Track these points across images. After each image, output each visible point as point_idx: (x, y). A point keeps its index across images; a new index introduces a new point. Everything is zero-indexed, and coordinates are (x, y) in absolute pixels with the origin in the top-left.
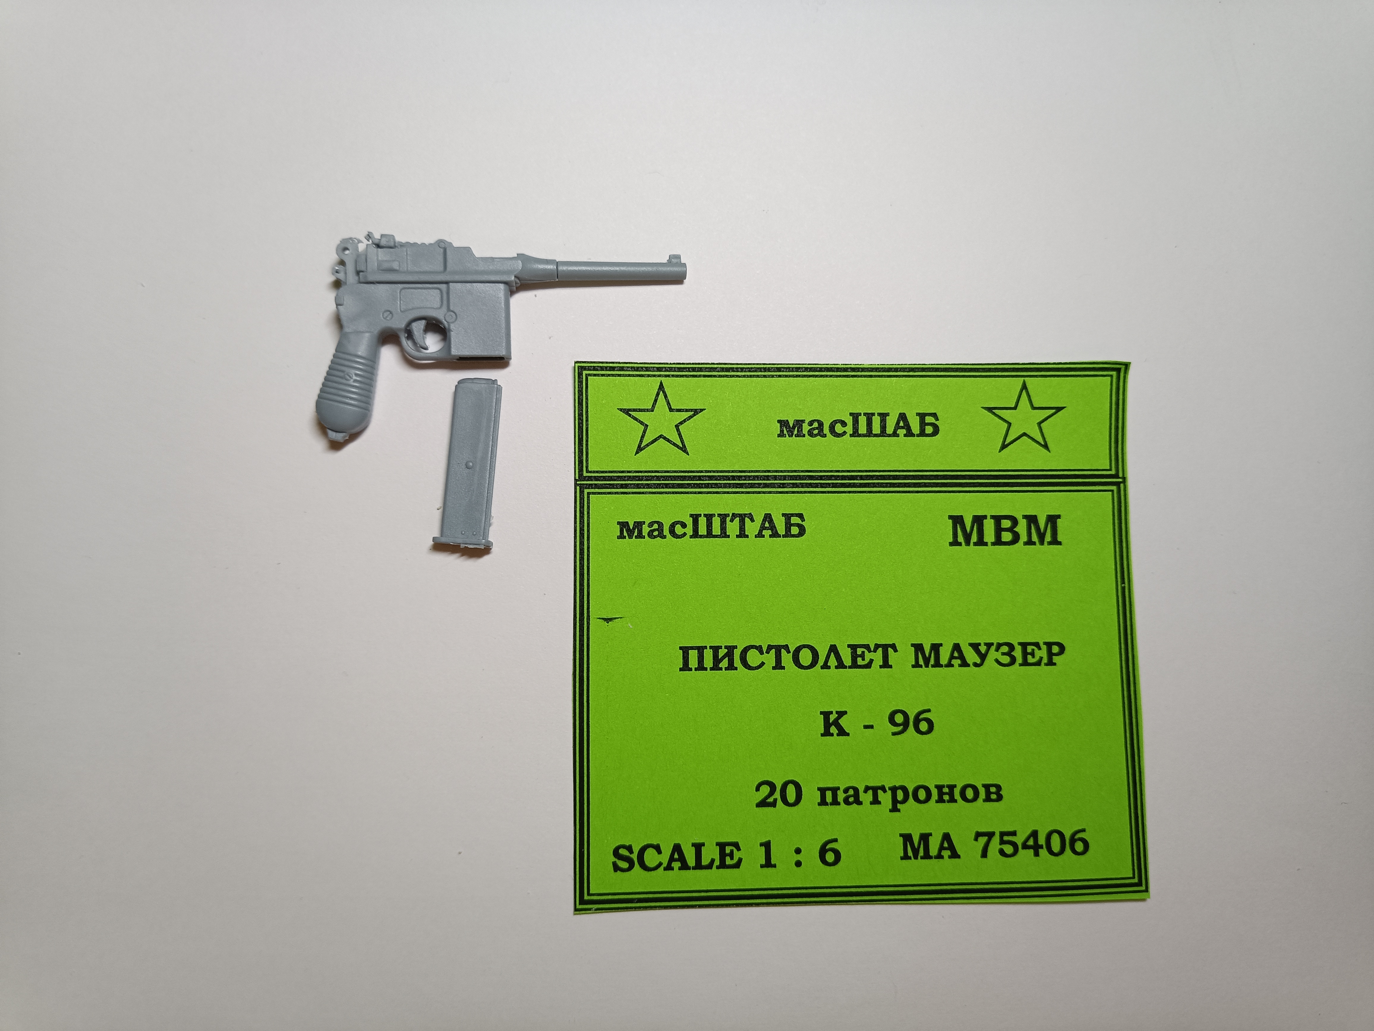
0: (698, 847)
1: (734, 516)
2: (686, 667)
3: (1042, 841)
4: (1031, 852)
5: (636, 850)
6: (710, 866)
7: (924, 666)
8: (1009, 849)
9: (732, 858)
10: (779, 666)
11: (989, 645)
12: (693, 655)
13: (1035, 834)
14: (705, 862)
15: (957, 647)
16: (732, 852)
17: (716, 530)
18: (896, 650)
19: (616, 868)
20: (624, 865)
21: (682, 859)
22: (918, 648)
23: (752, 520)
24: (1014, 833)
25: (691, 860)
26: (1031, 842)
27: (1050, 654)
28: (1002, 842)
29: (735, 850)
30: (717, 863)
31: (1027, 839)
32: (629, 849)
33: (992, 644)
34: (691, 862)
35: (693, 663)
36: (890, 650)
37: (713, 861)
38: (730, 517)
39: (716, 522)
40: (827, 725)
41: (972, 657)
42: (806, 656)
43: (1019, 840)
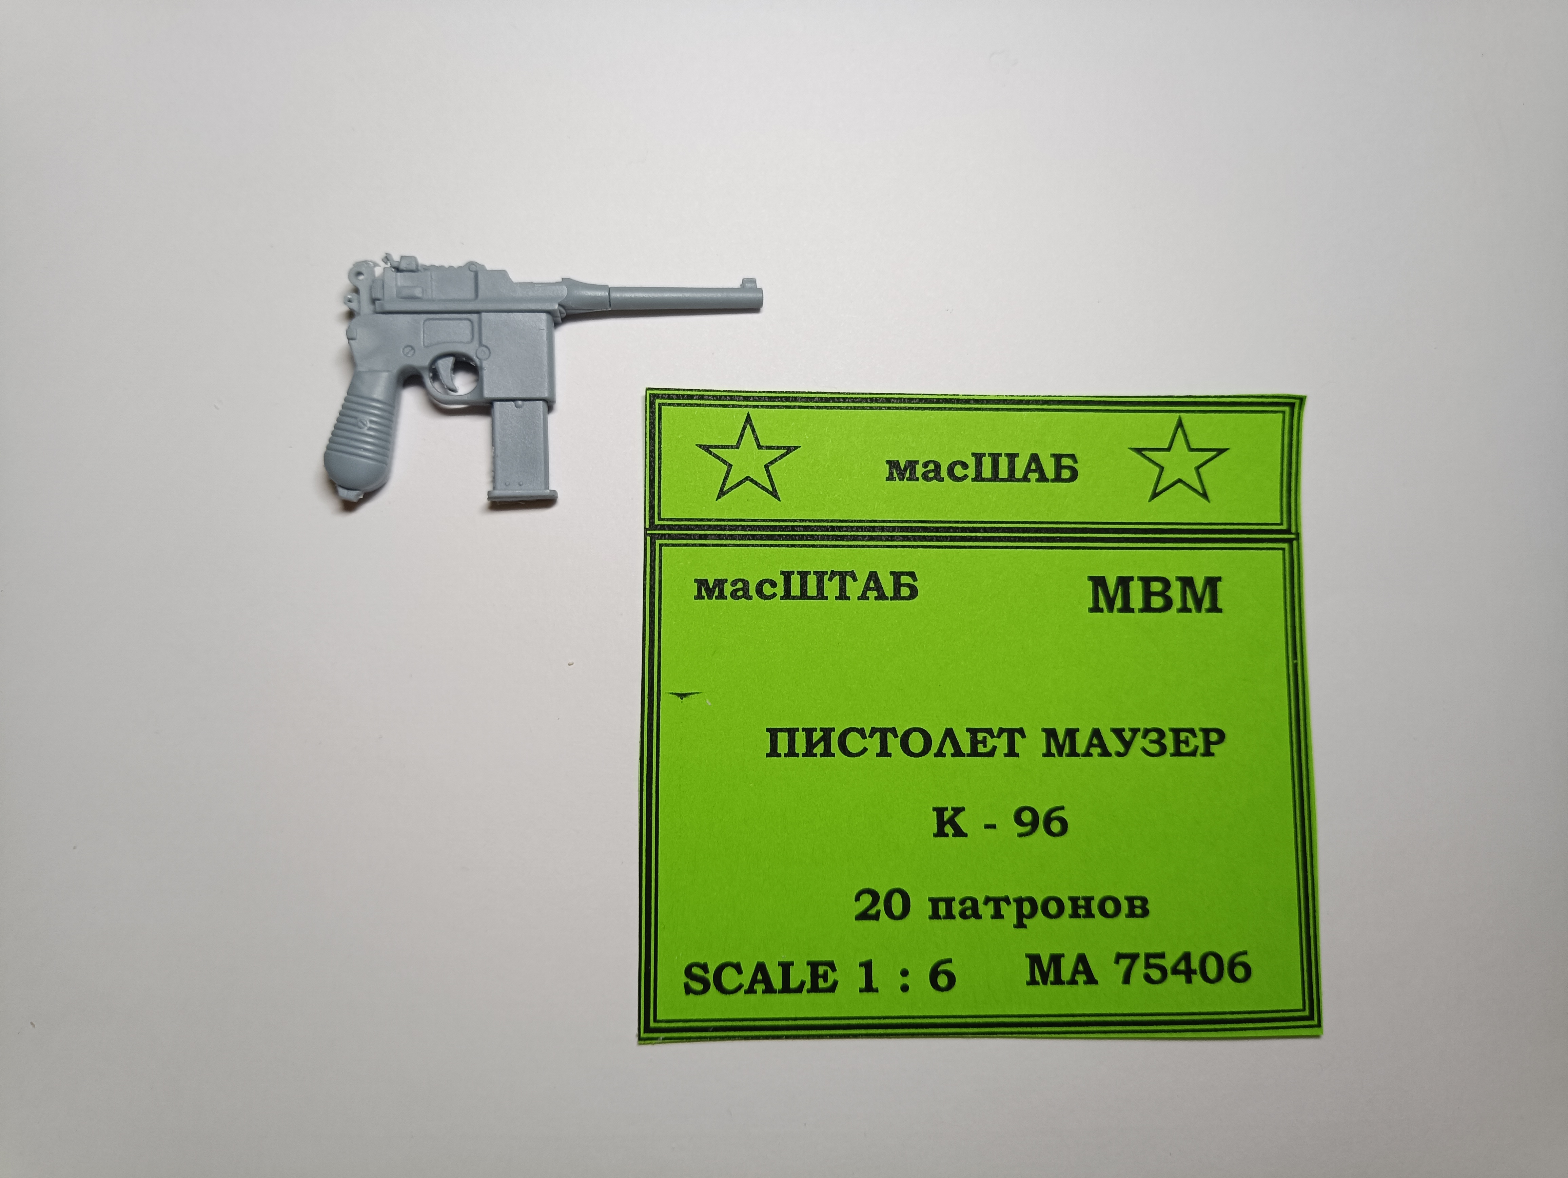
0: (786, 967)
1: (833, 573)
2: (774, 752)
3: (1195, 964)
4: (1182, 978)
5: (712, 969)
6: (799, 989)
7: (1056, 755)
8: (1156, 974)
9: (826, 980)
10: (884, 752)
11: (1134, 731)
12: (783, 738)
13: (1187, 957)
14: (794, 984)
15: (1096, 733)
16: (826, 973)
17: (812, 590)
18: (1023, 736)
19: (688, 990)
20: (698, 986)
21: (767, 980)
22: (1051, 733)
23: (855, 579)
24: (1162, 956)
25: (777, 982)
26: (1182, 967)
27: (1208, 743)
28: (1148, 966)
29: (830, 971)
30: (808, 985)
31: (1178, 963)
32: (704, 967)
33: (1139, 730)
34: (777, 983)
35: (783, 747)
36: (1017, 736)
37: (803, 983)
38: (828, 575)
39: (812, 581)
40: (941, 824)
41: (1113, 744)
42: (916, 743)
43: (1168, 963)
